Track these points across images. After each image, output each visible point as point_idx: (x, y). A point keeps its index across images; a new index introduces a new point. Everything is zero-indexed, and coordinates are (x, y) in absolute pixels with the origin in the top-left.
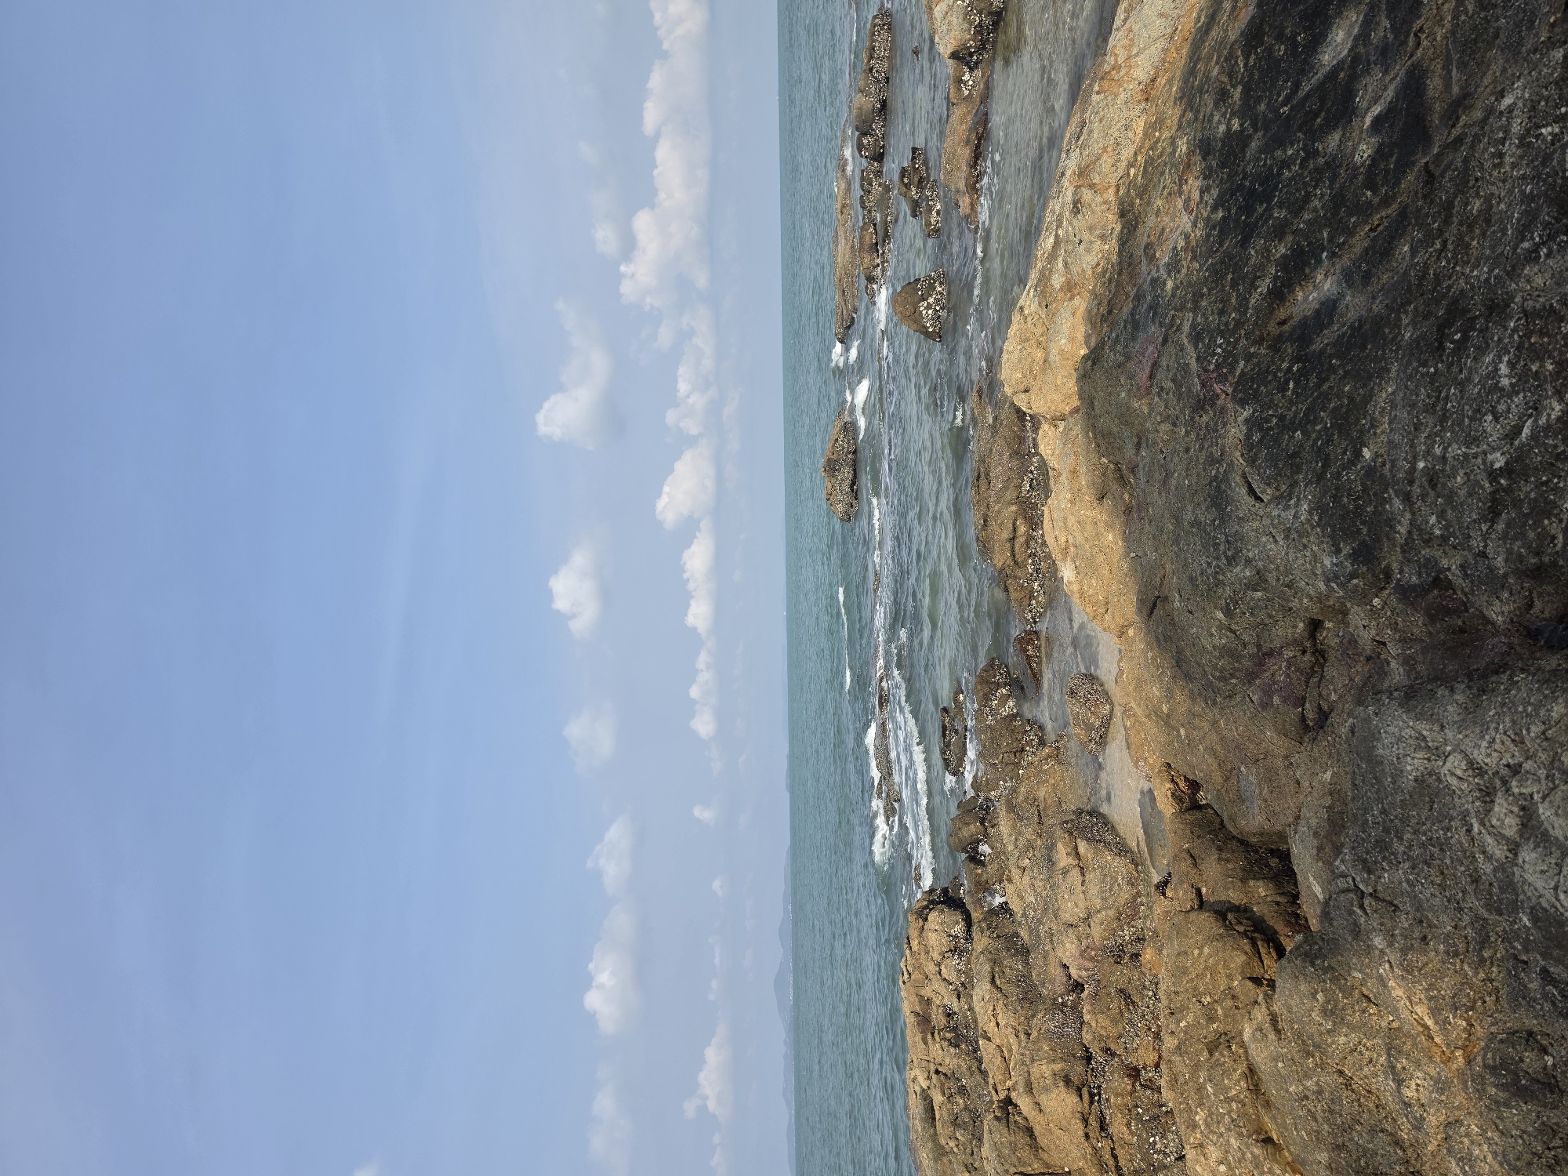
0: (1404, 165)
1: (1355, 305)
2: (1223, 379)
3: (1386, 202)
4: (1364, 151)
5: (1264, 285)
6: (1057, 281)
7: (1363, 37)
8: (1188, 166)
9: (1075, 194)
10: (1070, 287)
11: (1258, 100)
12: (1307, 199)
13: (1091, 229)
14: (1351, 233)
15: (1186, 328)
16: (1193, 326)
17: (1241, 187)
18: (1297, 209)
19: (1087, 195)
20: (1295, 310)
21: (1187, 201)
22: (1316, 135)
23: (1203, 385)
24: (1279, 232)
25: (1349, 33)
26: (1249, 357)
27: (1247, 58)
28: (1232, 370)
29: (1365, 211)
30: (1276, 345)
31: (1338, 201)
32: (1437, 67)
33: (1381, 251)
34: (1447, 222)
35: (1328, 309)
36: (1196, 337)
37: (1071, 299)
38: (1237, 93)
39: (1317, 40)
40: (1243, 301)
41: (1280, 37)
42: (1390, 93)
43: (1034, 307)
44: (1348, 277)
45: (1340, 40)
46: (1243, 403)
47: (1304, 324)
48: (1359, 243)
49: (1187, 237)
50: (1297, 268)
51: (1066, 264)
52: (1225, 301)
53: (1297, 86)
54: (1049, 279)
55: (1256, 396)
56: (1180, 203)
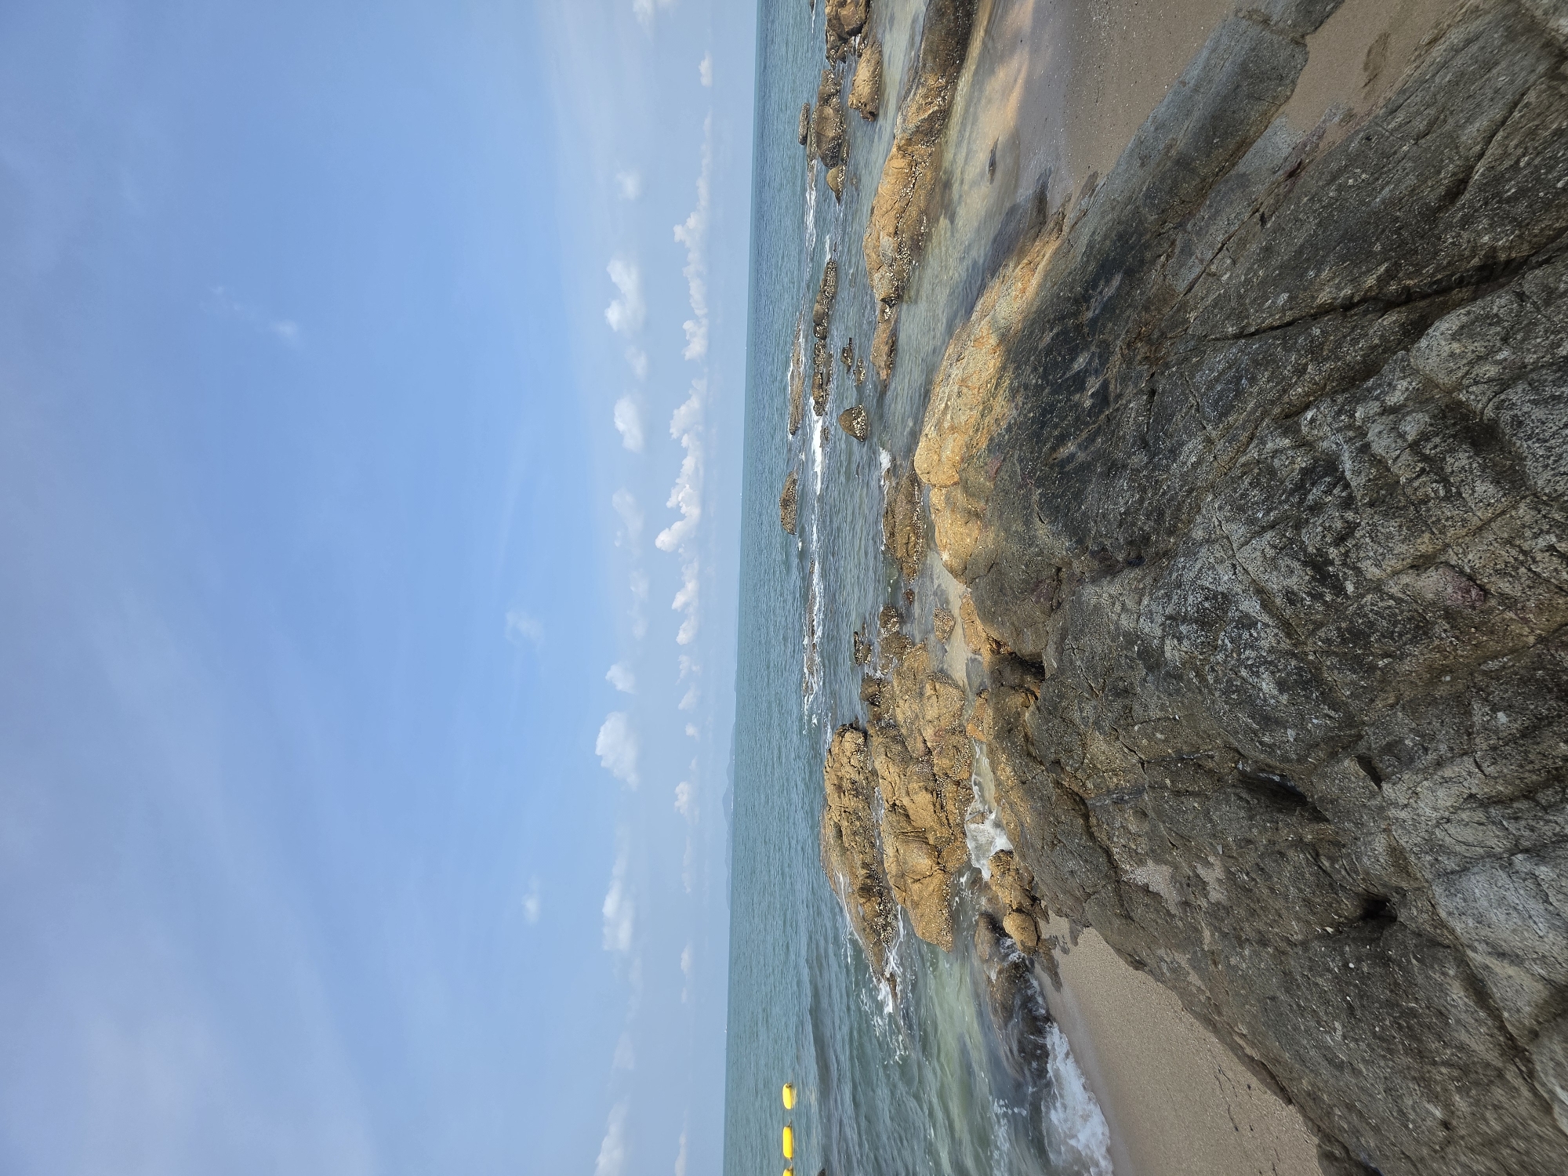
0: (1101, 412)
1: (1081, 456)
2: (1031, 478)
3: (1094, 423)
4: (1088, 403)
5: (1048, 446)
6: (946, 425)
7: (1089, 363)
8: (1017, 391)
9: (959, 388)
10: (953, 429)
11: (1050, 374)
12: (1067, 416)
13: (965, 405)
14: (1082, 431)
15: (1016, 456)
16: (1019, 456)
17: (1040, 406)
18: (1063, 419)
19: (965, 390)
20: (1058, 456)
21: (1017, 405)
22: (1071, 393)
23: (1023, 479)
24: (1056, 426)
25: (1084, 361)
26: (1041, 471)
27: (1046, 358)
28: (1035, 475)
29: (1087, 424)
30: (1052, 467)
31: (1077, 419)
32: (1113, 381)
33: (1091, 440)
34: (1113, 436)
35: (1072, 456)
36: (1020, 461)
37: (953, 434)
38: (1041, 369)
39: (1073, 360)
40: (1040, 452)
41: (1059, 354)
42: (1097, 386)
43: (934, 435)
44: (1079, 446)
45: (1080, 362)
46: (1038, 487)
47: (1062, 460)
48: (1084, 435)
49: (1015, 419)
50: (1062, 440)
51: (952, 418)
52: (1033, 449)
53: (1064, 373)
54: (942, 423)
55: (1044, 485)
56: (1013, 405)
